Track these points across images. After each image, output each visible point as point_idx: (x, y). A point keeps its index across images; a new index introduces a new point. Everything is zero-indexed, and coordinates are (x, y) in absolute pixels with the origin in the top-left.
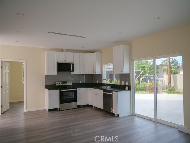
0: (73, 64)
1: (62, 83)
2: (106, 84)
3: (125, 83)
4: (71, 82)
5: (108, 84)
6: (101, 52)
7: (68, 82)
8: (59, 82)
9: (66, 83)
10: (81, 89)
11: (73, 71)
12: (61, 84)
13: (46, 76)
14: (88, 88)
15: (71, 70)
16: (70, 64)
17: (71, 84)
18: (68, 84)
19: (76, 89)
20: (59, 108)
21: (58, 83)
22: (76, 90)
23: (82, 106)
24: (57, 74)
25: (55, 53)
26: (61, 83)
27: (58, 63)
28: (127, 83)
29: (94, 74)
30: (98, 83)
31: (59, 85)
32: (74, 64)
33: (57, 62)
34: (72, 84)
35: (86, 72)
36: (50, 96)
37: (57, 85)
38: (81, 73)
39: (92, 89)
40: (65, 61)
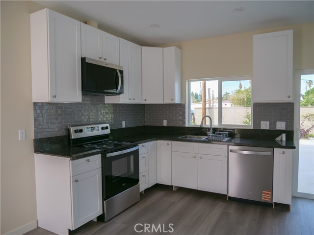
2: (209, 129)
3: (273, 124)
4: (108, 125)
6: (180, 48)
7: (100, 127)
8: (78, 128)
10: (146, 145)
14: (156, 140)
15: (118, 91)
16: (116, 70)
17: (108, 131)
19: (137, 147)
21: (76, 131)
22: (138, 151)
24: (80, 101)
26: (84, 128)
28: (281, 126)
29: (167, 101)
30: (165, 124)
34: (112, 130)
35: (144, 99)
36: (77, 181)
37: (74, 136)
38: (134, 99)
39: (173, 142)
40: (100, 58)
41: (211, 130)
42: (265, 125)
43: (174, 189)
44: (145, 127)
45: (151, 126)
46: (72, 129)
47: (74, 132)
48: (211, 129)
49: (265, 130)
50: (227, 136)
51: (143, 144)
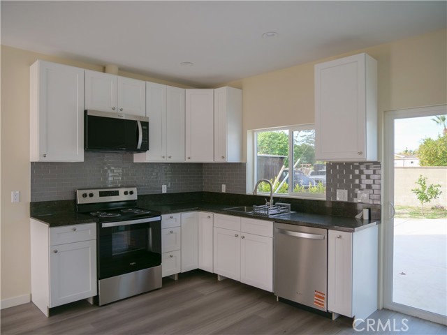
0: (145, 124)
1: (102, 194)
2: (268, 198)
3: (352, 195)
4: (135, 190)
5: (274, 198)
6: (240, 88)
7: (122, 191)
8: (88, 192)
9: (116, 193)
10: (177, 216)
11: (145, 148)
12: (97, 199)
13: (34, 165)
14: (198, 210)
15: (139, 147)
16: (136, 121)
17: (134, 197)
18: (122, 197)
19: (158, 218)
20: (96, 299)
21: (85, 195)
22: (159, 222)
23: (176, 278)
24: (82, 160)
25: (77, 73)
26: (96, 193)
27: (89, 114)
29: (218, 160)
30: (224, 191)
31: (88, 200)
32: (148, 123)
33: (86, 112)
34: (138, 196)
35: (187, 157)
36: (56, 252)
37: (80, 201)
38: (170, 157)
39: (215, 214)
40: (114, 109)
41: (272, 201)
42: (342, 196)
43: (219, 279)
44: (202, 193)
45: (209, 192)
46: (79, 193)
47: (81, 196)
48: (272, 198)
49: (342, 202)
50: (290, 208)
51: (171, 215)
